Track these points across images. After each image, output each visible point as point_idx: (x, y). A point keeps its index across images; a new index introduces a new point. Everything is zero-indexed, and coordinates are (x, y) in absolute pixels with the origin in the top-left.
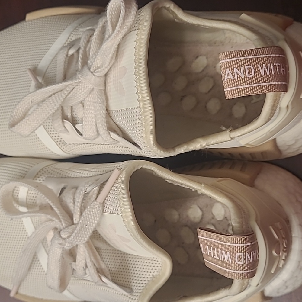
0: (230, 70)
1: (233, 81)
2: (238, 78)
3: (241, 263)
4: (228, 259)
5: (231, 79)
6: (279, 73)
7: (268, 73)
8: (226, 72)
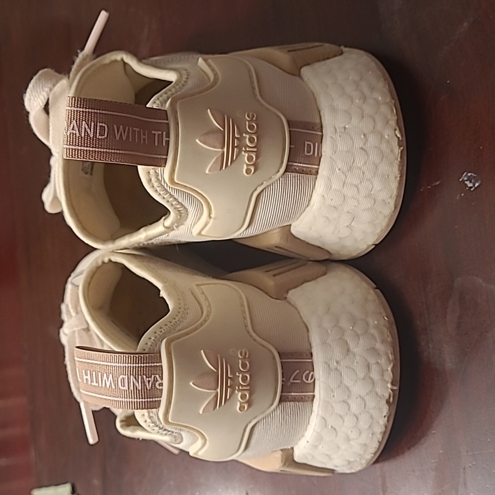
0: (78, 123)
1: (77, 138)
2: (85, 135)
3: (125, 388)
4: (111, 383)
5: (76, 134)
6: (148, 142)
7: (124, 139)
8: (71, 123)
